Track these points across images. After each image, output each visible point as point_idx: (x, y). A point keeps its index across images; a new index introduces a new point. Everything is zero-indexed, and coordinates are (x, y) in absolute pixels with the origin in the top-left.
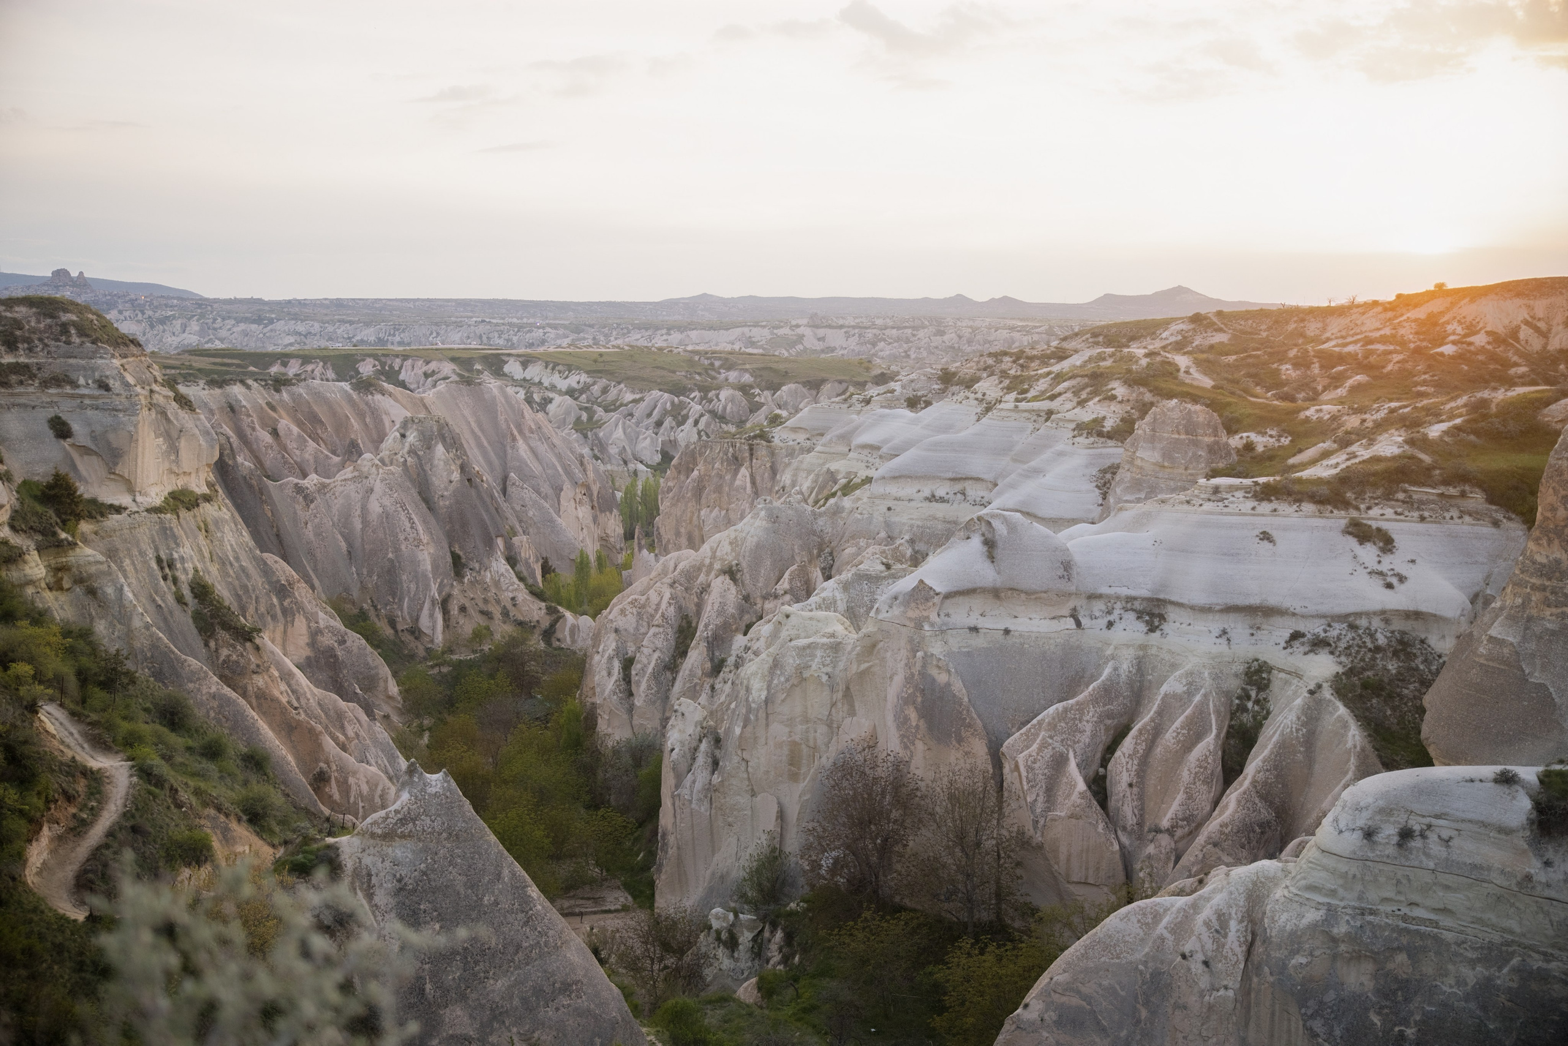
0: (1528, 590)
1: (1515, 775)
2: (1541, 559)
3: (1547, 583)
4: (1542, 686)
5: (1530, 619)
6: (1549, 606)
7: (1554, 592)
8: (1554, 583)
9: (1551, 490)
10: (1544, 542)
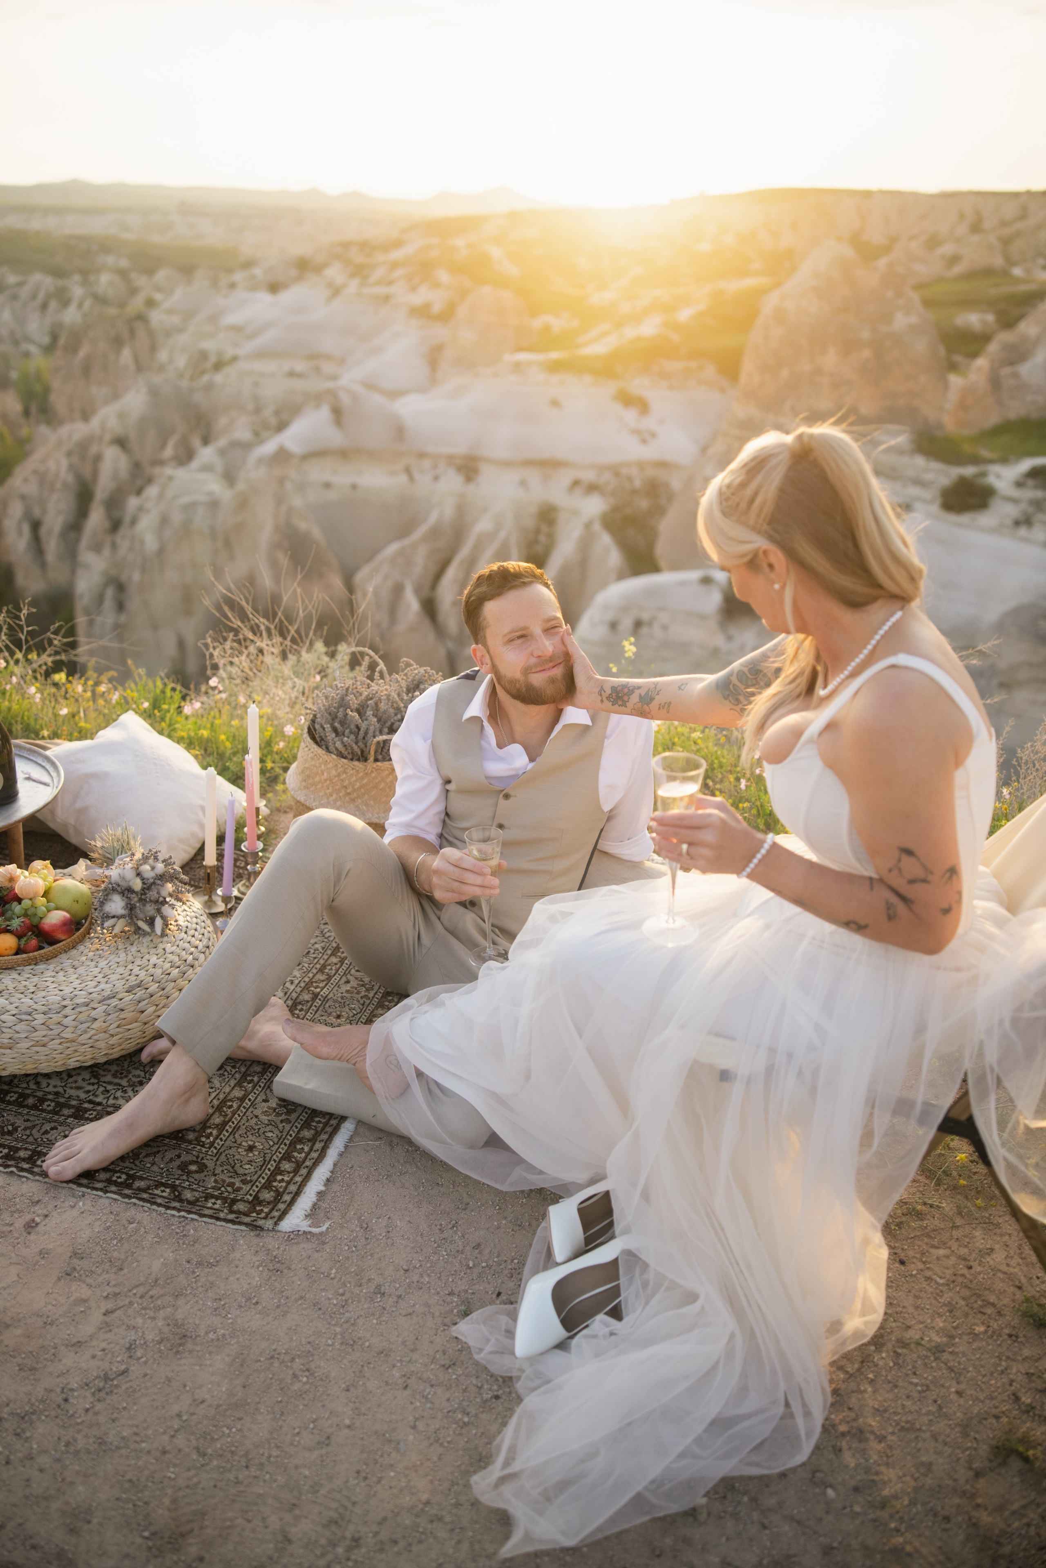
1: (712, 578)
9: (749, 363)
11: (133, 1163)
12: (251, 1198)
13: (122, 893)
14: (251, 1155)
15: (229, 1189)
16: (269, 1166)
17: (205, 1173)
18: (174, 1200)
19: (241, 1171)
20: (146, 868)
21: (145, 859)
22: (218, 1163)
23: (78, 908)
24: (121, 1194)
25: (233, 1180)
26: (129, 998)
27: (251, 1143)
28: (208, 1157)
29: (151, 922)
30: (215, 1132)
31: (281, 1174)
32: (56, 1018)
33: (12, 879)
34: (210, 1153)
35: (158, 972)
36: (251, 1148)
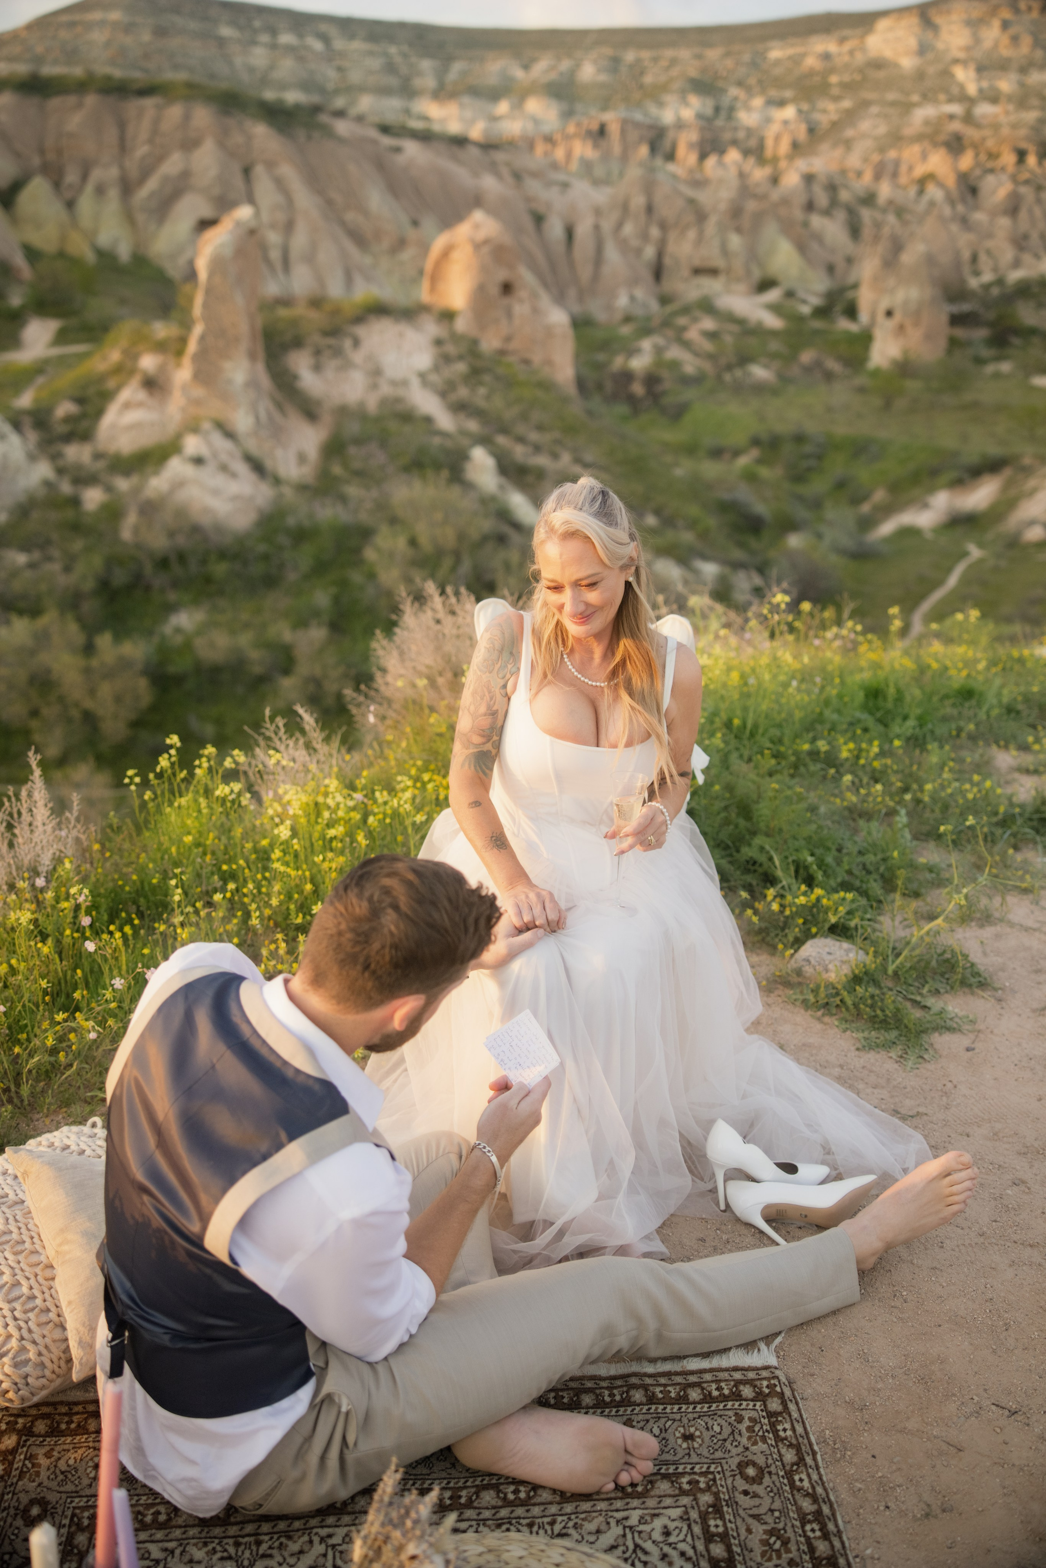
11: (784, 1529)
12: (758, 1404)
14: (697, 1433)
15: (756, 1429)
16: (705, 1409)
17: (751, 1457)
18: (805, 1465)
19: (727, 1430)
22: (726, 1456)
24: (834, 1515)
25: (744, 1431)
27: (680, 1441)
28: (726, 1467)
30: (685, 1480)
31: (710, 1393)
34: (719, 1469)
36: (688, 1437)
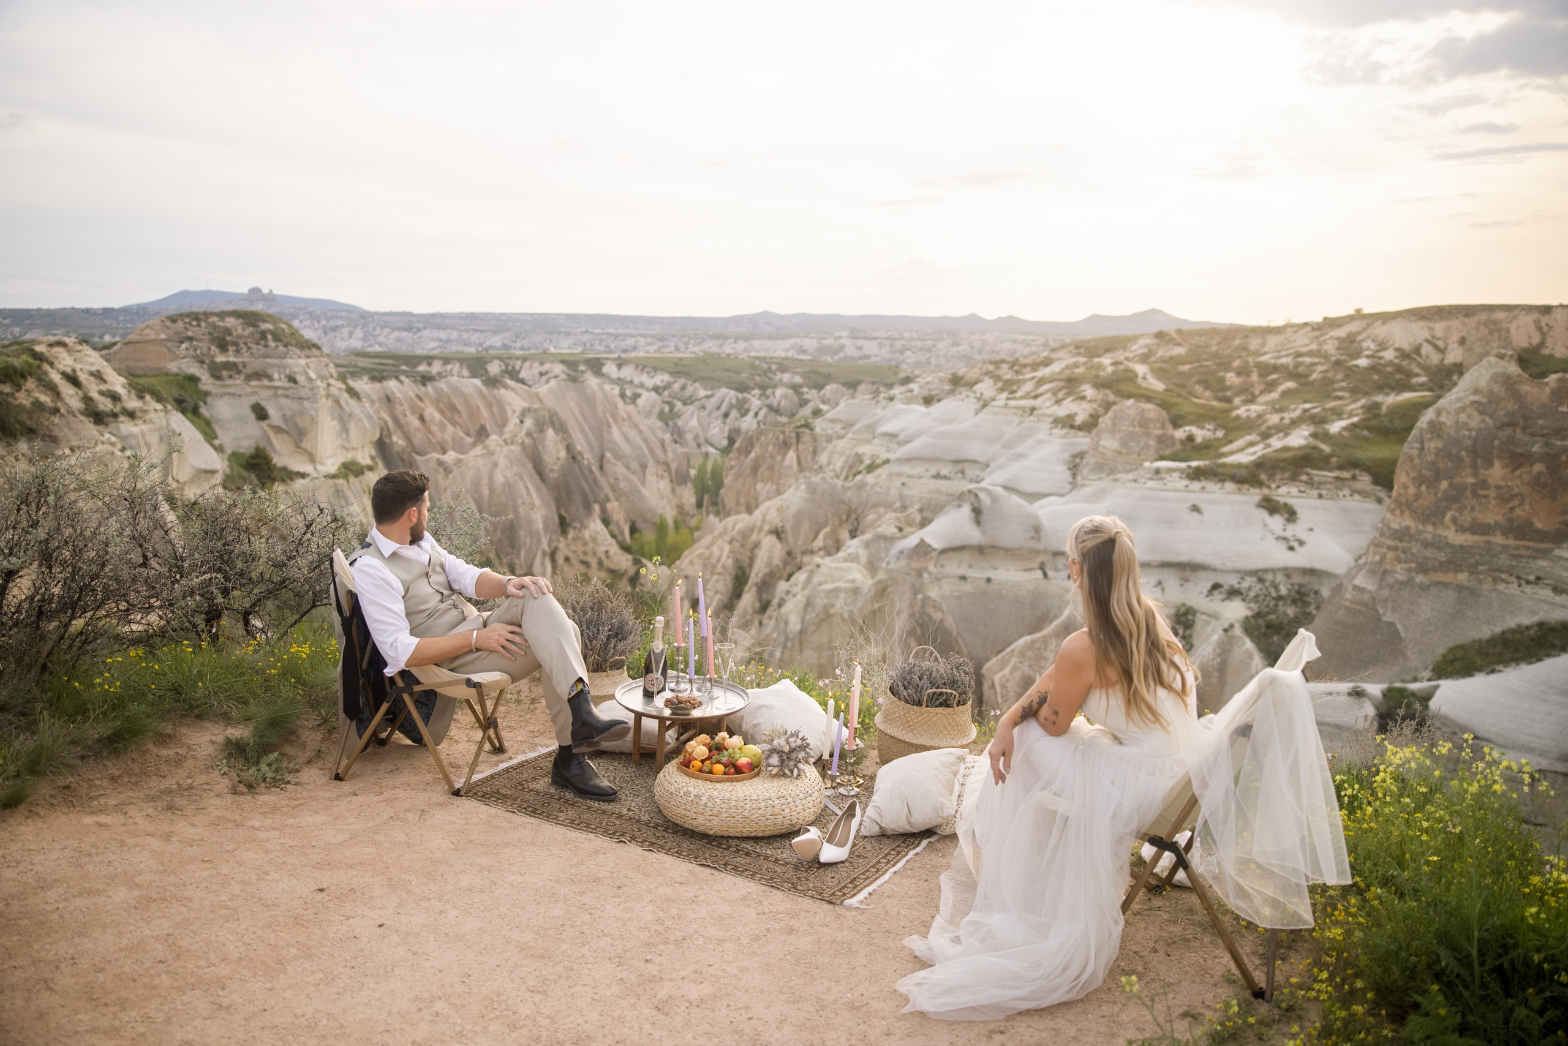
0: (1384, 550)
1: (1363, 691)
2: (1395, 526)
3: (1399, 544)
4: (1391, 624)
5: (1385, 572)
6: (1400, 562)
7: (1404, 552)
8: (1405, 544)
9: (1404, 473)
10: (1398, 512)
12: (830, 893)
13: (778, 753)
14: (832, 880)
15: (820, 889)
16: (841, 885)
17: (809, 882)
18: (792, 889)
19: (827, 884)
20: (792, 740)
21: (792, 735)
23: (755, 759)
26: (777, 802)
29: (792, 771)
30: (814, 870)
31: (846, 888)
32: (742, 804)
33: (724, 739)
35: (793, 793)
36: (833, 877)
